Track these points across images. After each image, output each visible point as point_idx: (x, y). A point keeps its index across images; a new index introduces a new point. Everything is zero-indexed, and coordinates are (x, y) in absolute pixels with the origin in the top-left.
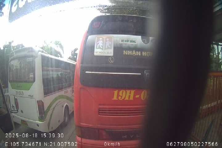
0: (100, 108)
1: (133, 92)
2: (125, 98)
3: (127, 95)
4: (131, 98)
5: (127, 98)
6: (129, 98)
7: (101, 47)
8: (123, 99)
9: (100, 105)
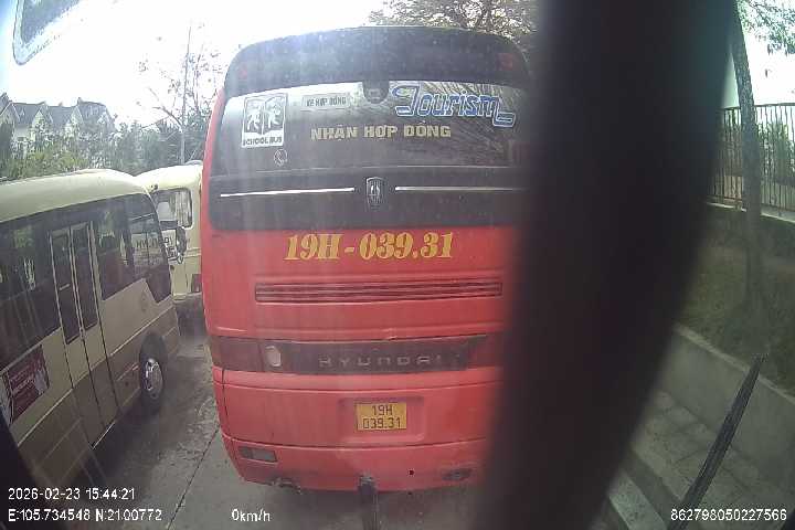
0: (257, 284)
1: (336, 238)
2: (316, 255)
3: (323, 247)
4: (334, 256)
5: (322, 256)
6: (328, 254)
7: (257, 127)
8: (313, 258)
9: (258, 275)
